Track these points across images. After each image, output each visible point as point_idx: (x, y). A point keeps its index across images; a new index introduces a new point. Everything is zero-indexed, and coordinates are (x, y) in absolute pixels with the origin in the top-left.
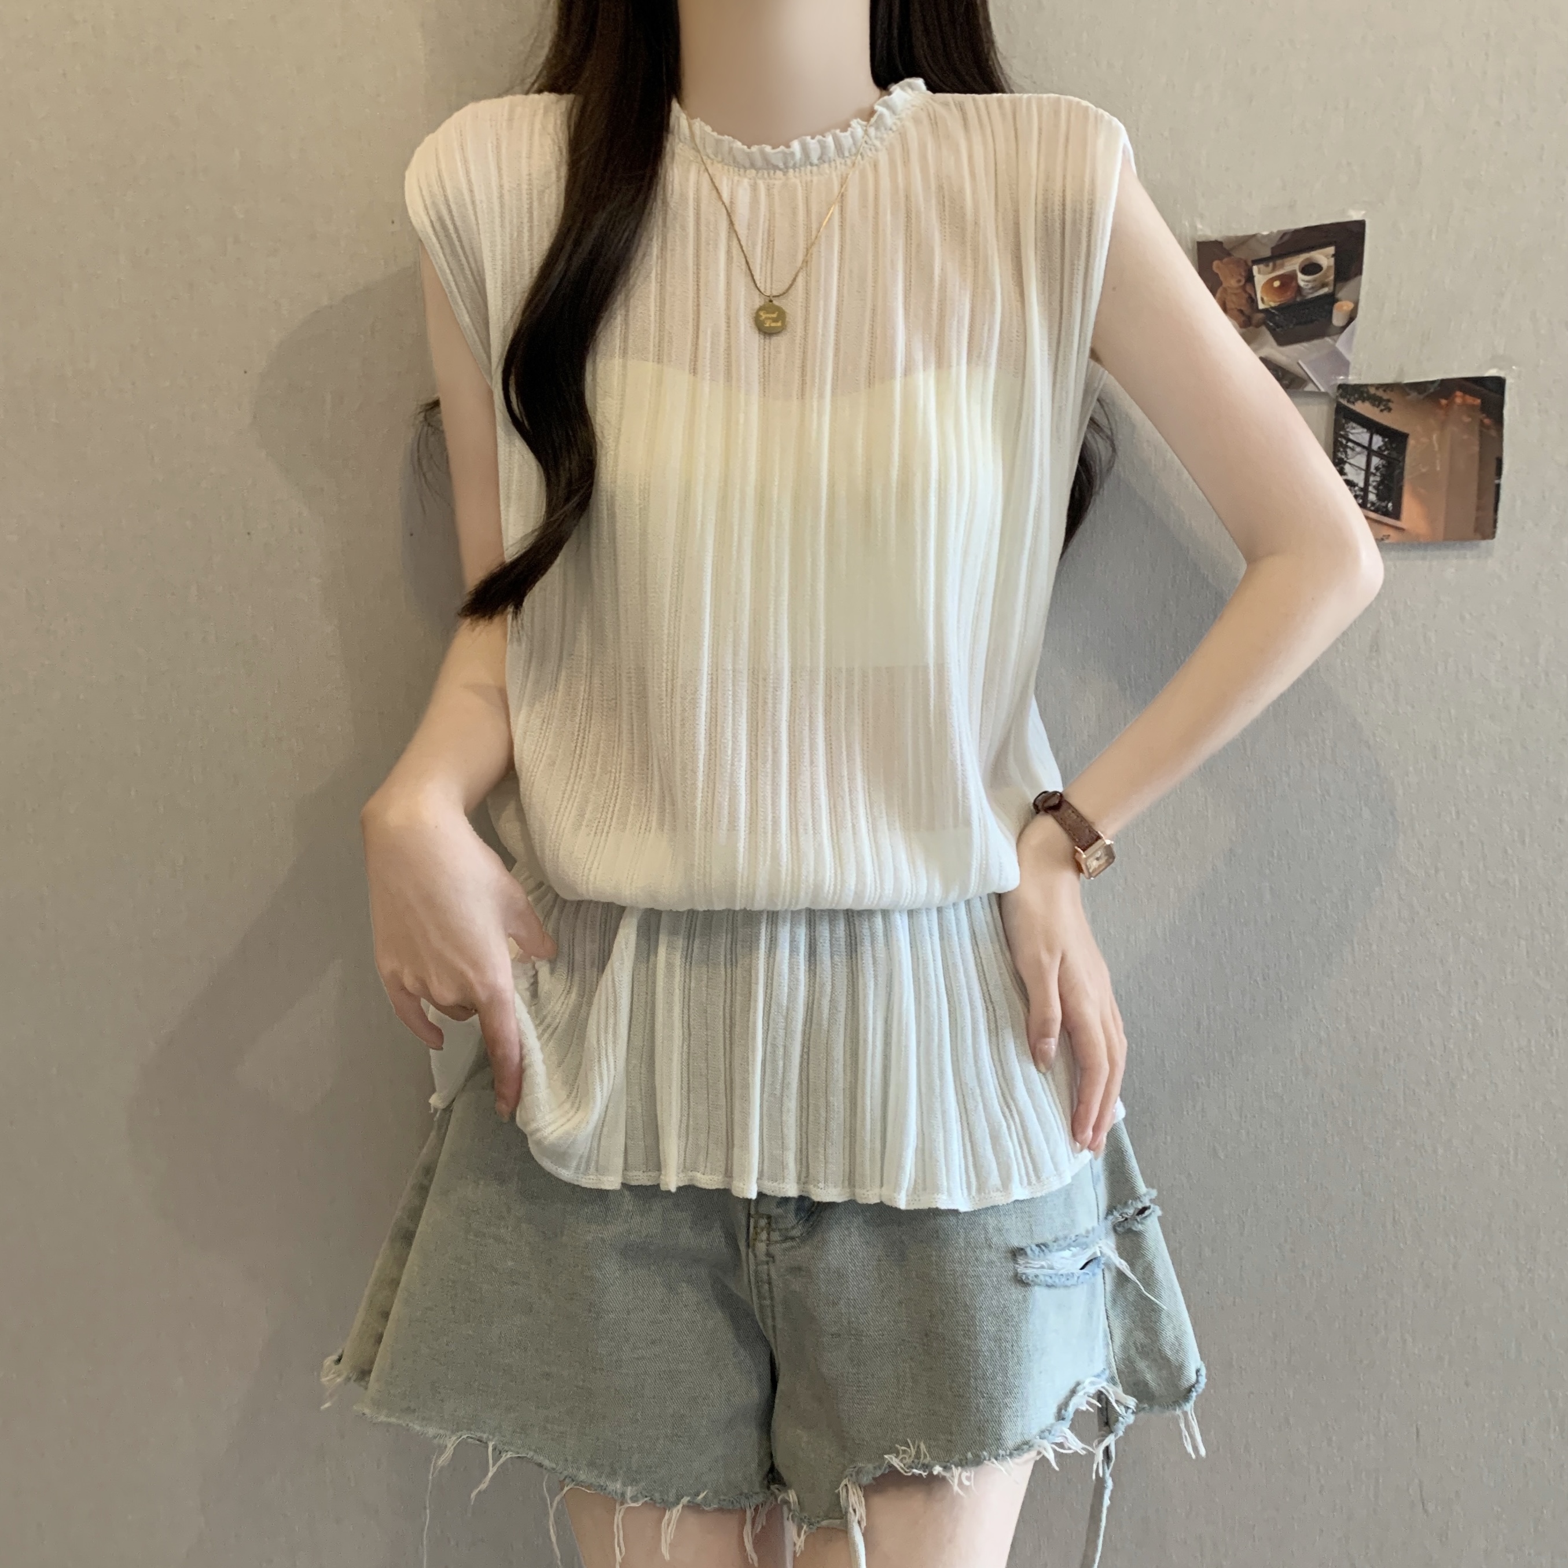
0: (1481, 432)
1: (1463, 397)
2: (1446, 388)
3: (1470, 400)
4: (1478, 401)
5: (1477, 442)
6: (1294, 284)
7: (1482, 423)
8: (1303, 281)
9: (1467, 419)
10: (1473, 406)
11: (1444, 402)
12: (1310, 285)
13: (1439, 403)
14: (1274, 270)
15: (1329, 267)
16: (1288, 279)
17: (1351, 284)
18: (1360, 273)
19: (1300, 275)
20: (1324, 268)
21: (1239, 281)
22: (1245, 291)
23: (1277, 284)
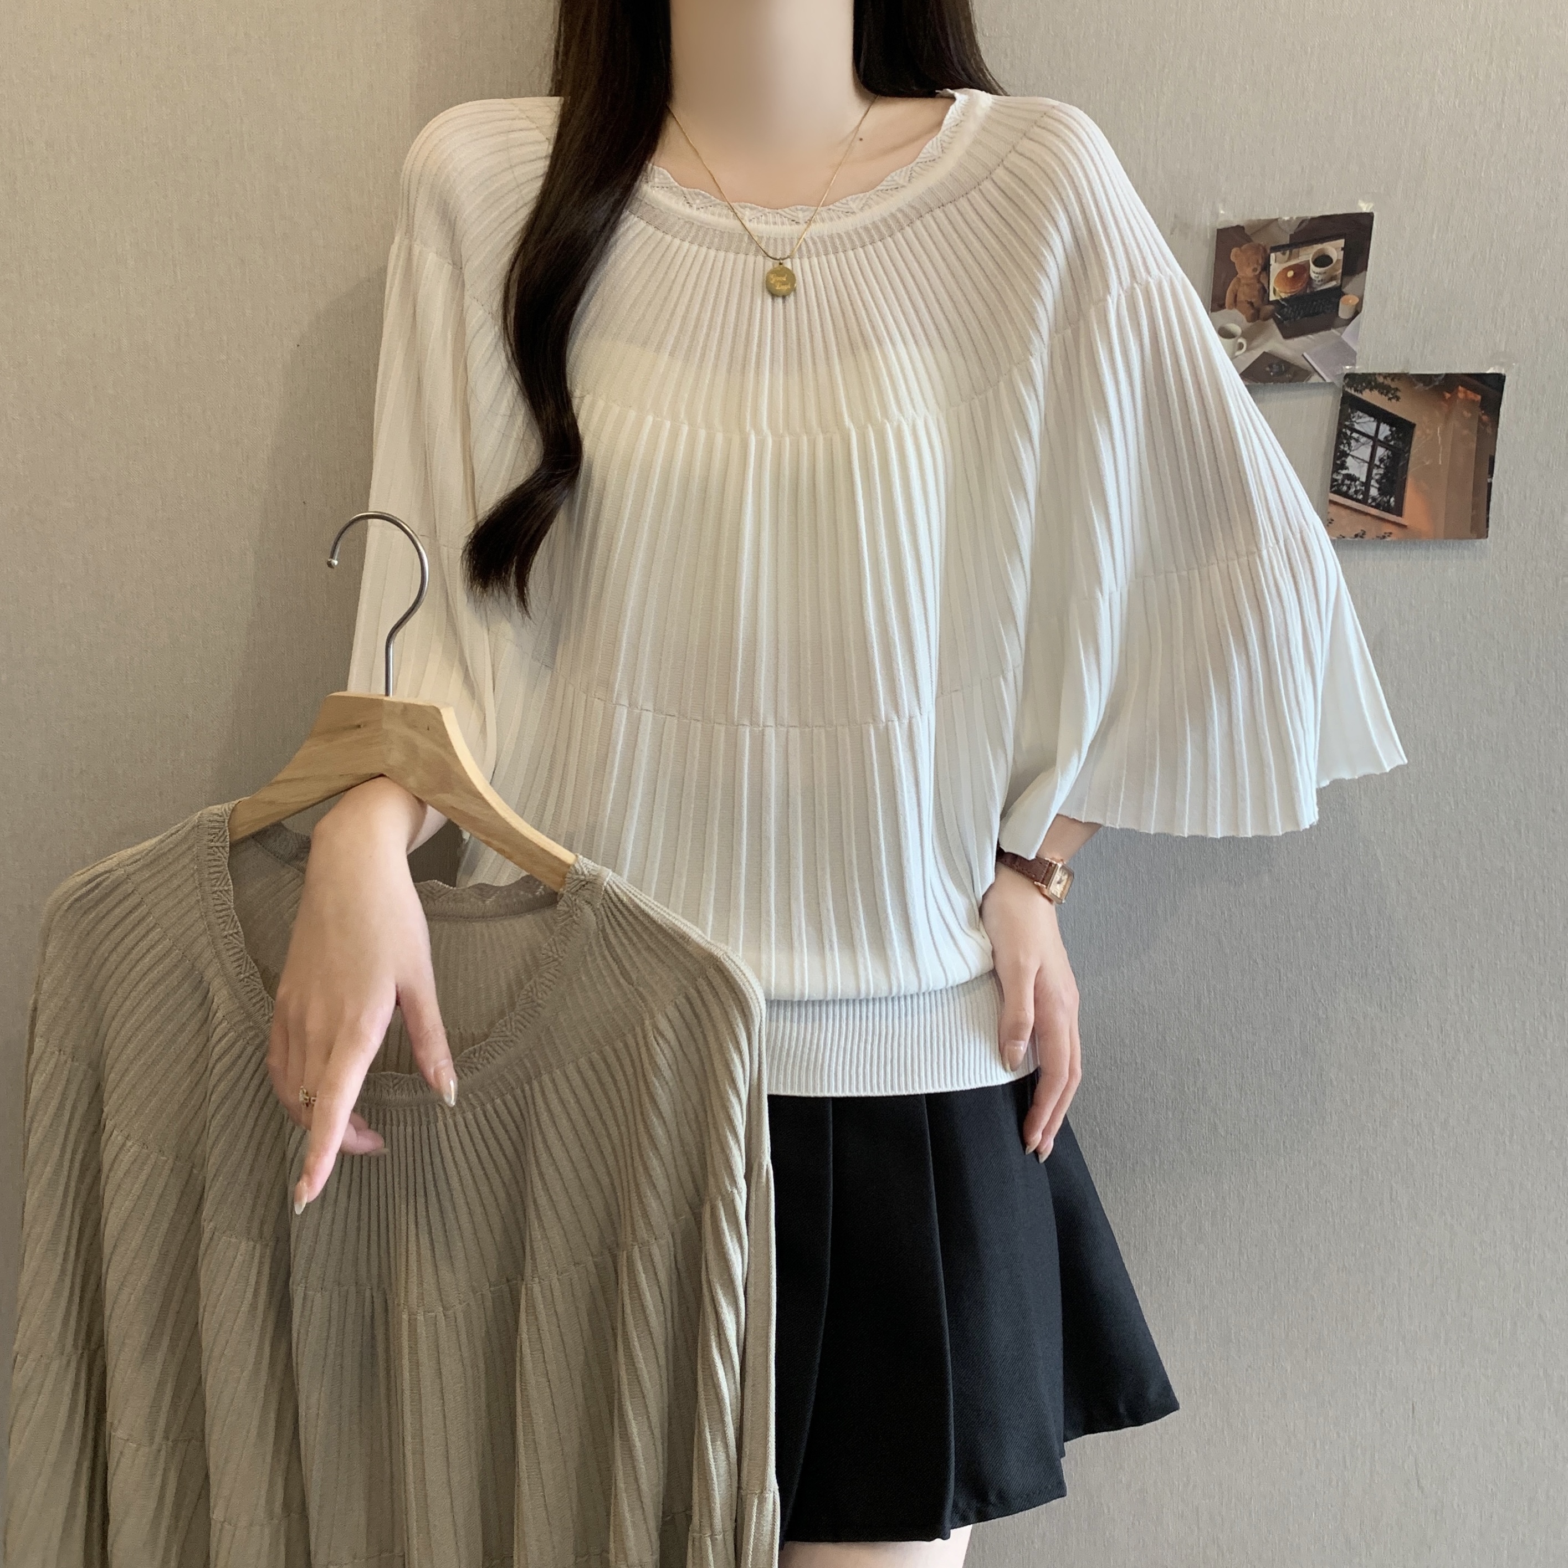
0: (1478, 428)
1: (1465, 393)
2: (1450, 382)
3: (1471, 396)
4: (1479, 397)
5: (1475, 439)
6: (1305, 275)
7: (1479, 420)
8: (1314, 272)
9: (1467, 414)
10: (1474, 401)
11: (1448, 395)
12: (1321, 277)
13: (1444, 397)
14: (1289, 259)
15: (1338, 260)
16: (1301, 270)
17: (1356, 279)
18: (1365, 268)
19: (1312, 266)
20: (1334, 261)
21: (1255, 270)
22: (1259, 282)
23: (1290, 274)
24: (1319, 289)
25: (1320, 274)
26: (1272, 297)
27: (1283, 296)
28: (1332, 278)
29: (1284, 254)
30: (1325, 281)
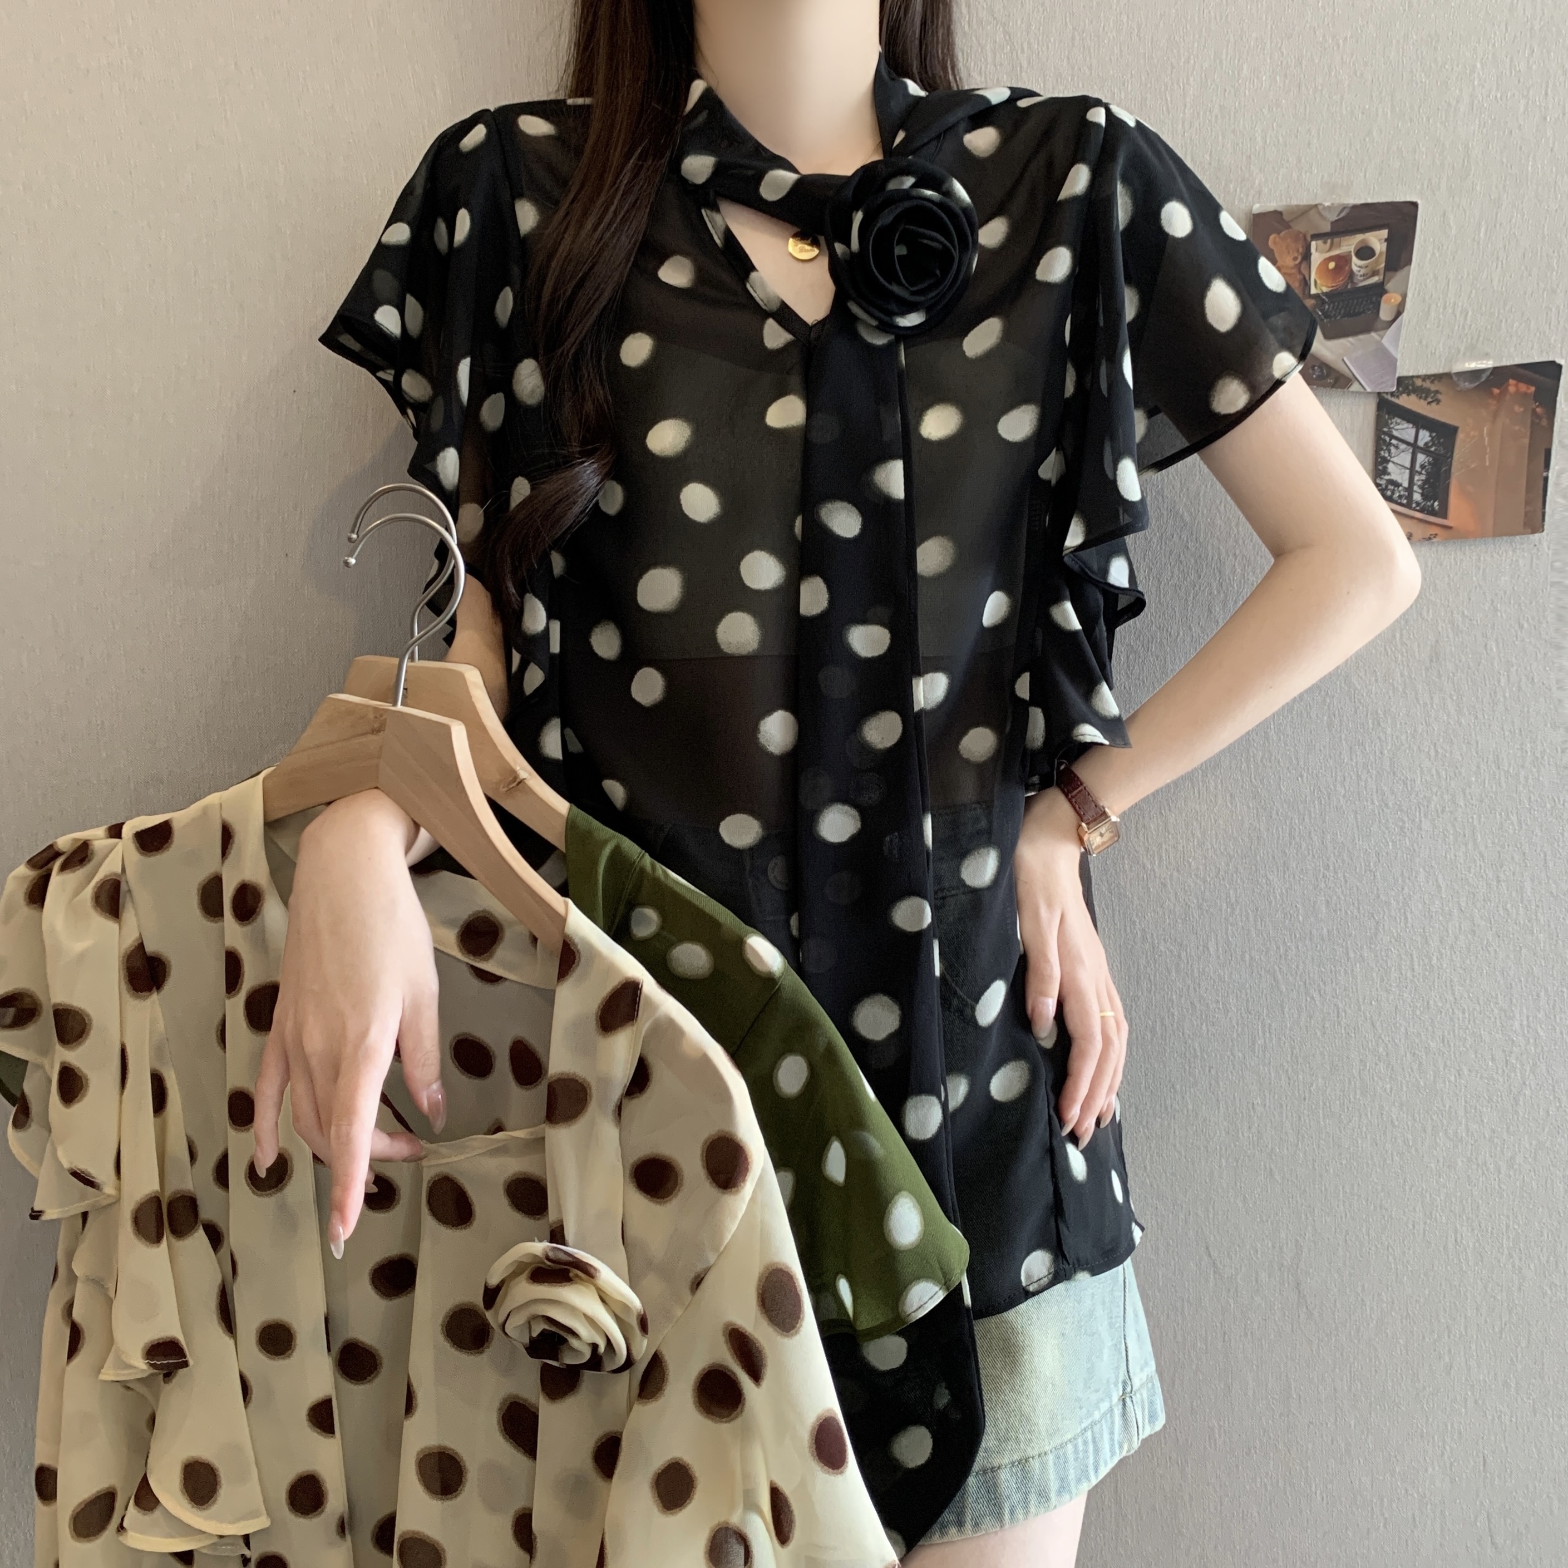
0: (1533, 423)
1: (1516, 385)
2: (1500, 375)
3: (1523, 387)
4: (1533, 389)
5: (1528, 434)
6: (1347, 268)
7: (1534, 411)
8: (1356, 265)
9: (1518, 409)
10: (1526, 394)
11: (1496, 391)
12: (1363, 271)
13: (1492, 393)
14: (1330, 250)
15: (1381, 253)
16: (1343, 261)
17: (1400, 275)
18: (1409, 262)
19: (1354, 259)
20: (1377, 252)
21: (1295, 259)
22: (1300, 272)
23: (1332, 265)
24: (1361, 284)
25: (1360, 267)
26: (1313, 291)
27: (1325, 290)
28: (1375, 273)
29: (1325, 243)
30: (1366, 276)
